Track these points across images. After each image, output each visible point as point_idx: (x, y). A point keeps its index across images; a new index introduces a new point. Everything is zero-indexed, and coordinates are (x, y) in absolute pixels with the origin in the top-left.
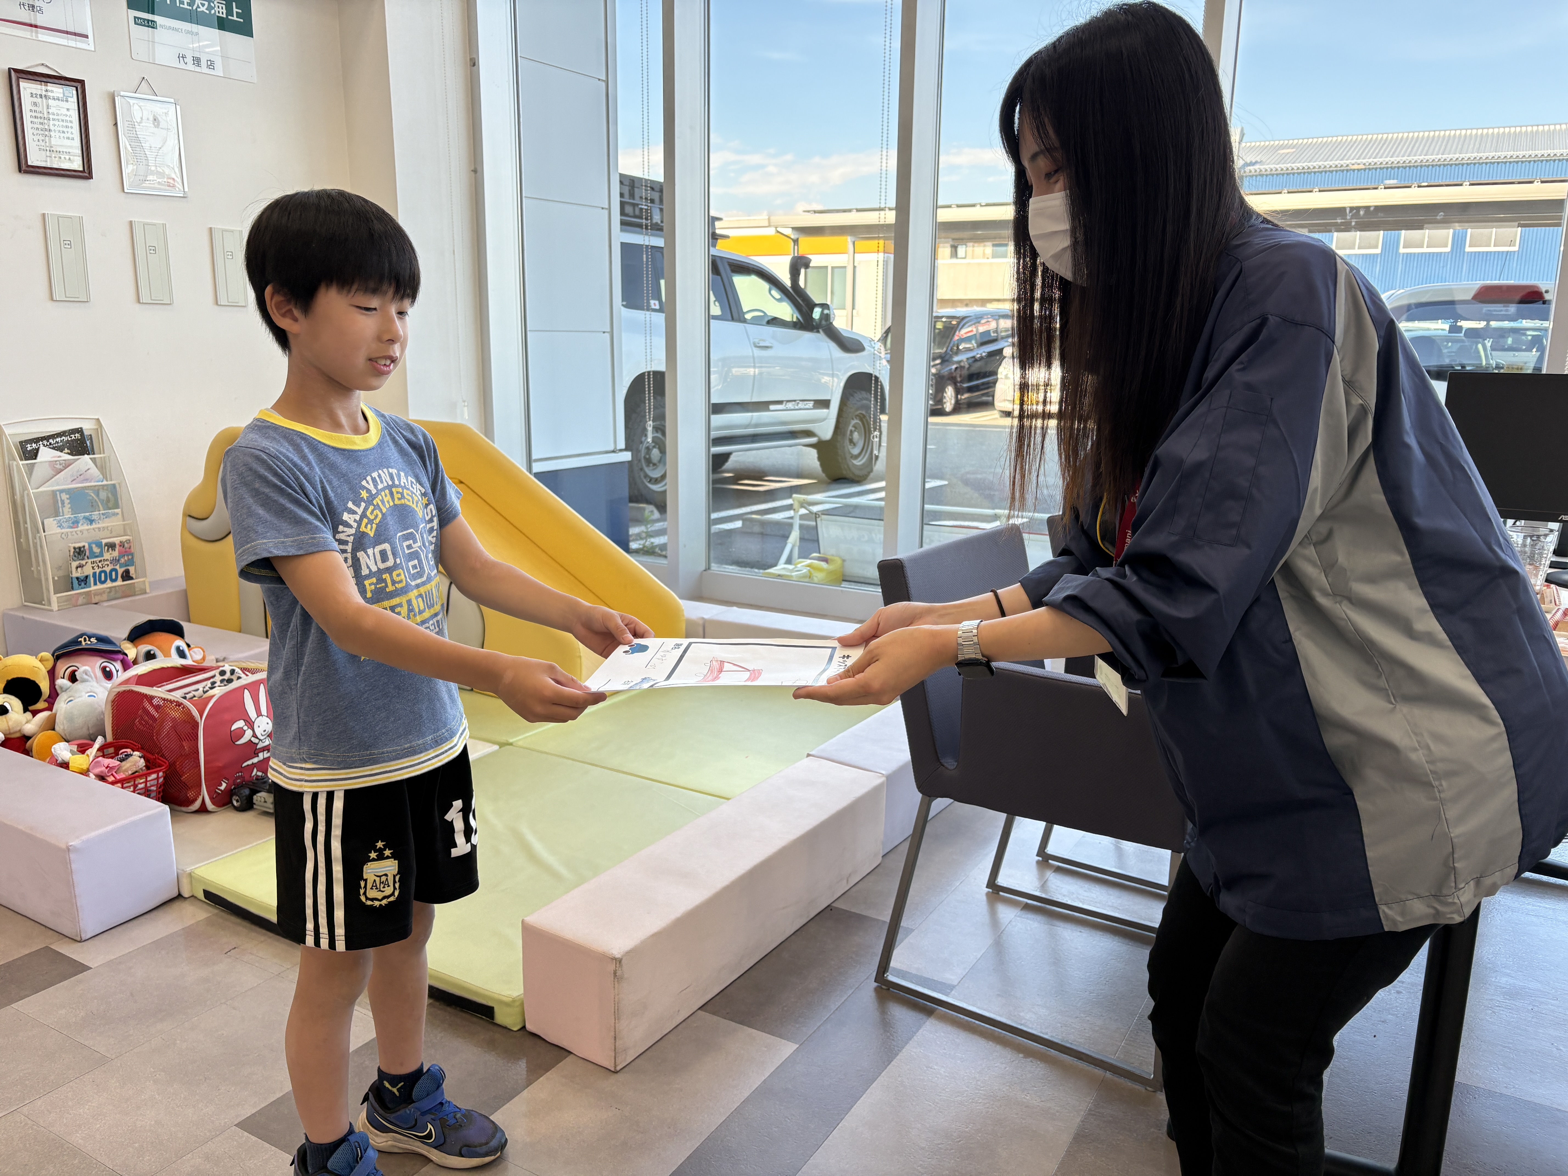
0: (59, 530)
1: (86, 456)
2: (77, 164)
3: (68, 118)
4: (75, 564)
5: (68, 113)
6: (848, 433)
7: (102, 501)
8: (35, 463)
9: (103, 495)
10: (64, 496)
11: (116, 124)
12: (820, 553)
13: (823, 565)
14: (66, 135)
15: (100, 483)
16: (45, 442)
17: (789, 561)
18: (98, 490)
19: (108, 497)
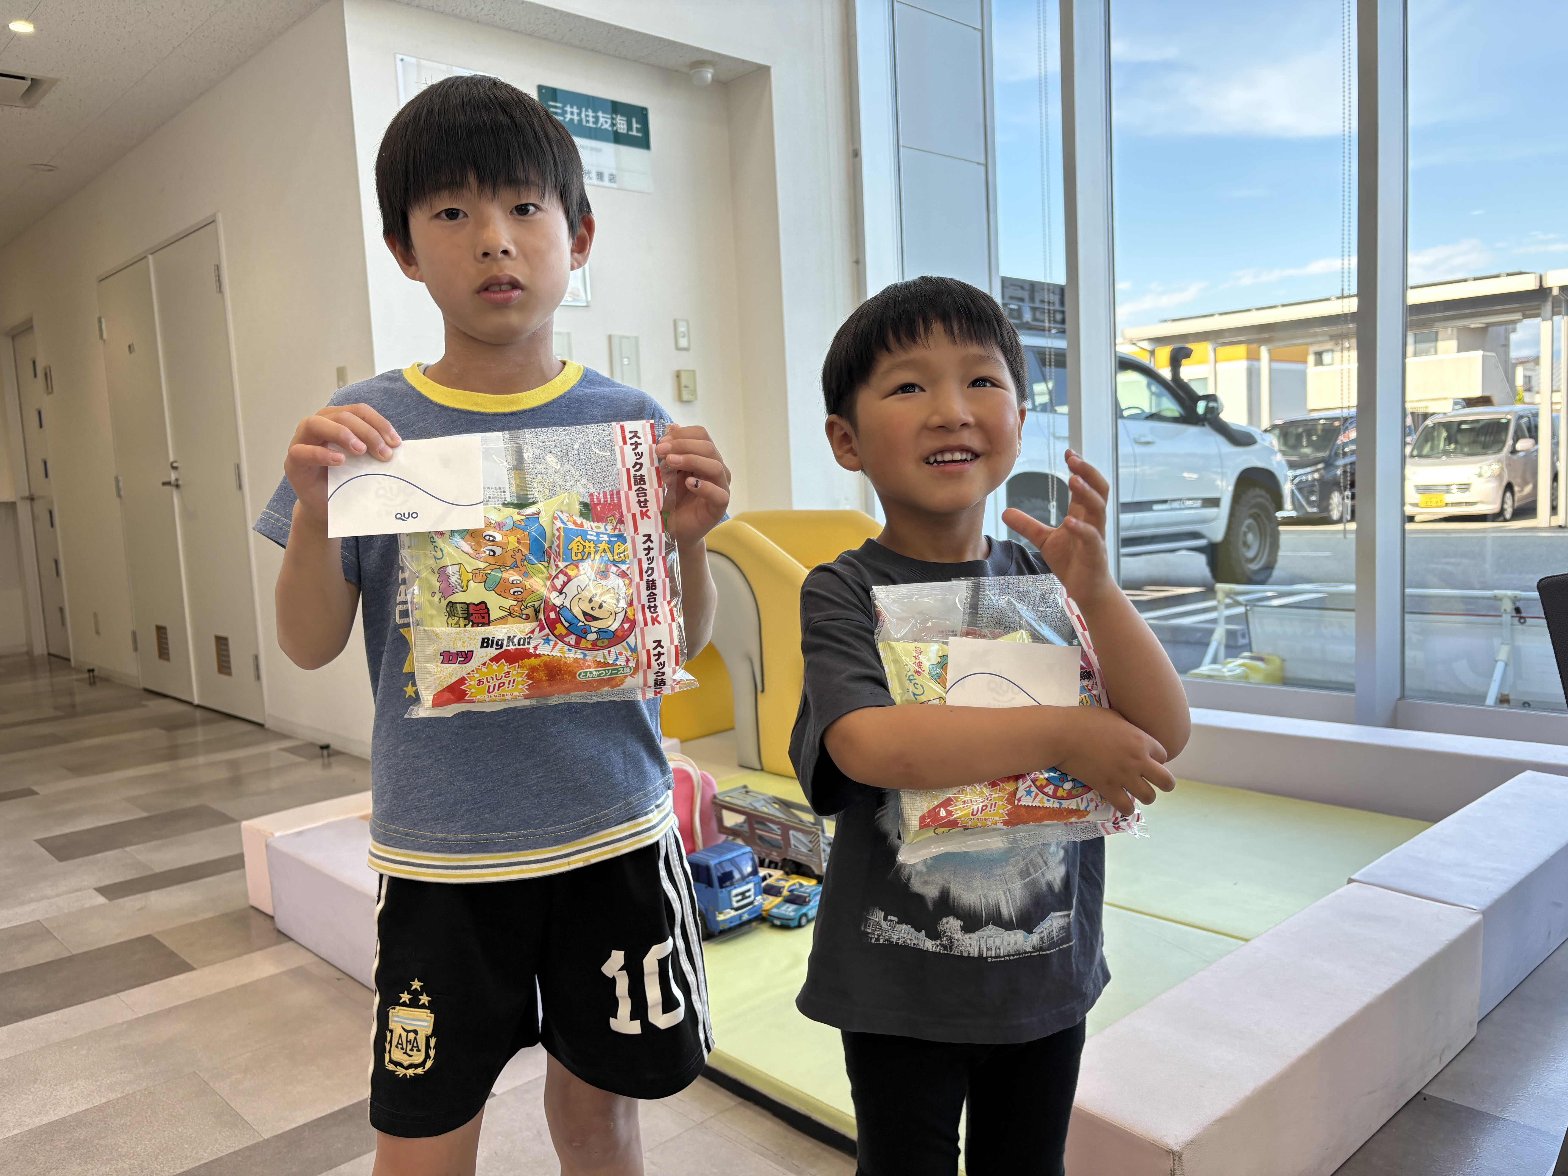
6: (1241, 535)
12: (1251, 651)
13: (1259, 664)
17: (1215, 661)
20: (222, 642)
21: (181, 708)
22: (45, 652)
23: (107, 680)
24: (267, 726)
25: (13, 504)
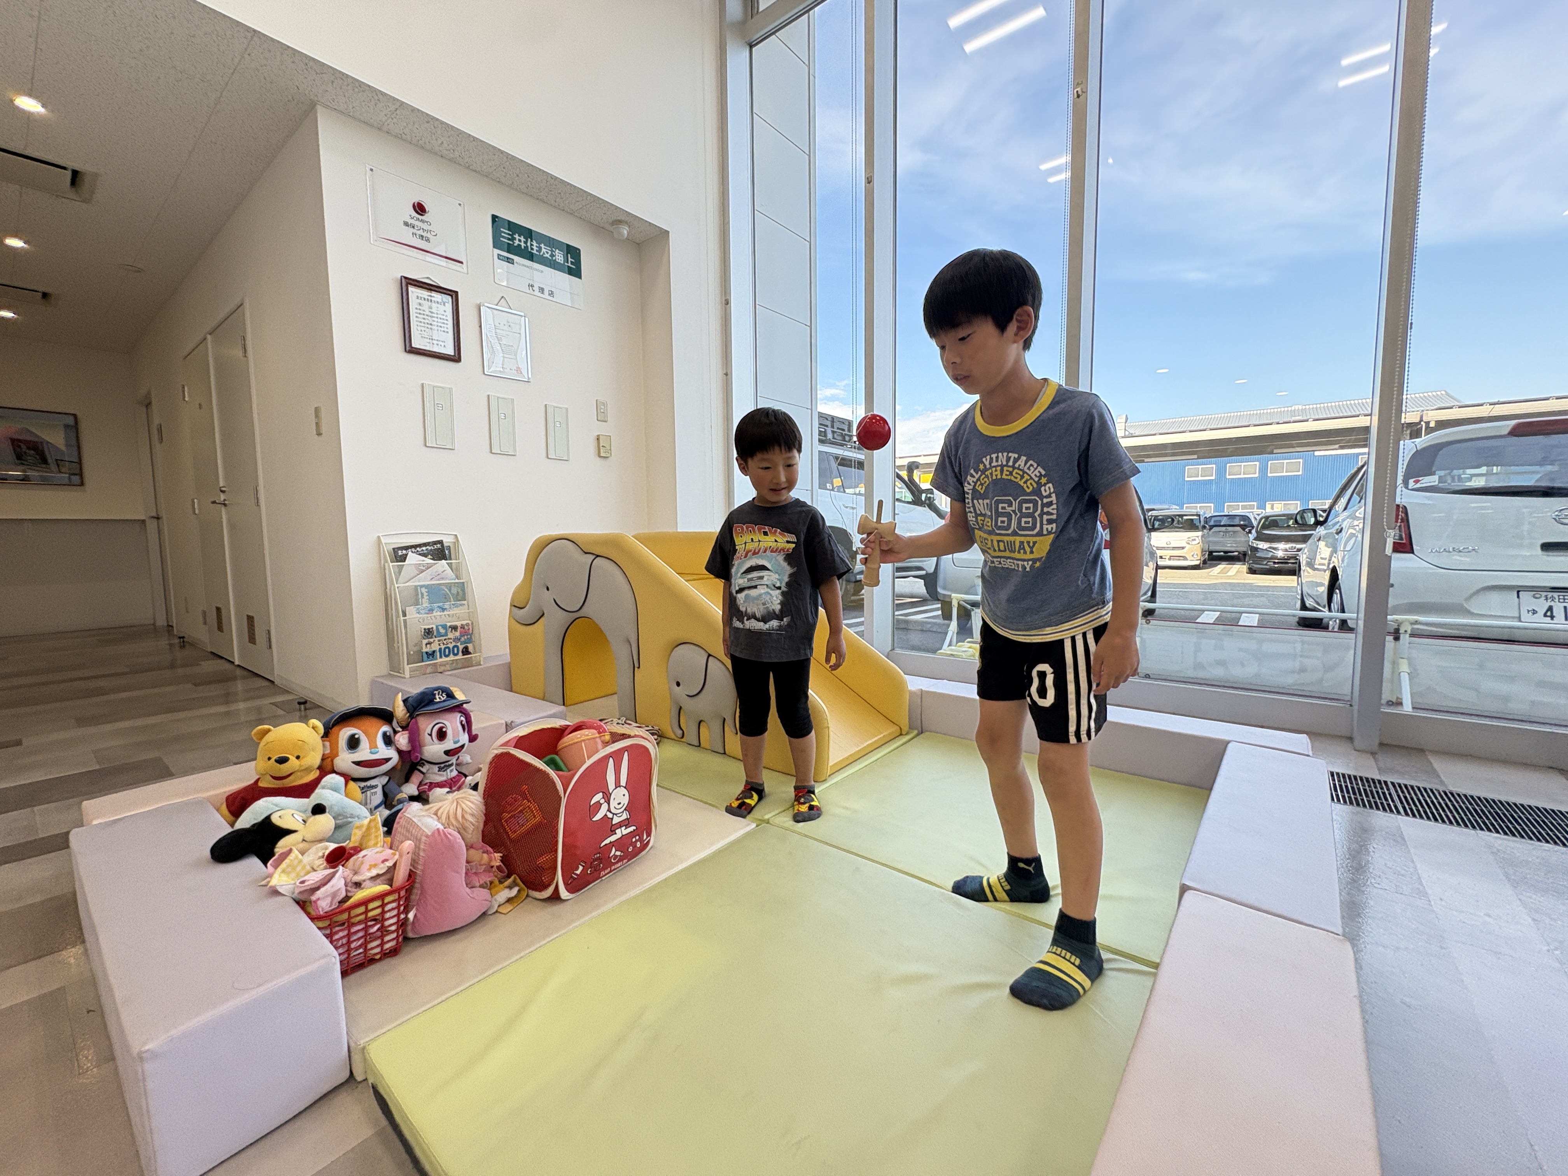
0: (418, 615)
1: (443, 561)
2: (450, 351)
3: (444, 317)
4: (425, 641)
5: (445, 314)
7: (453, 595)
8: (403, 565)
9: (454, 590)
10: (424, 590)
11: (481, 326)
14: (442, 329)
15: (453, 581)
16: (413, 550)
17: (951, 645)
18: (450, 587)
19: (458, 592)
20: (250, 619)
21: (228, 666)
22: (166, 624)
23: (191, 644)
24: (276, 683)
25: (143, 521)
